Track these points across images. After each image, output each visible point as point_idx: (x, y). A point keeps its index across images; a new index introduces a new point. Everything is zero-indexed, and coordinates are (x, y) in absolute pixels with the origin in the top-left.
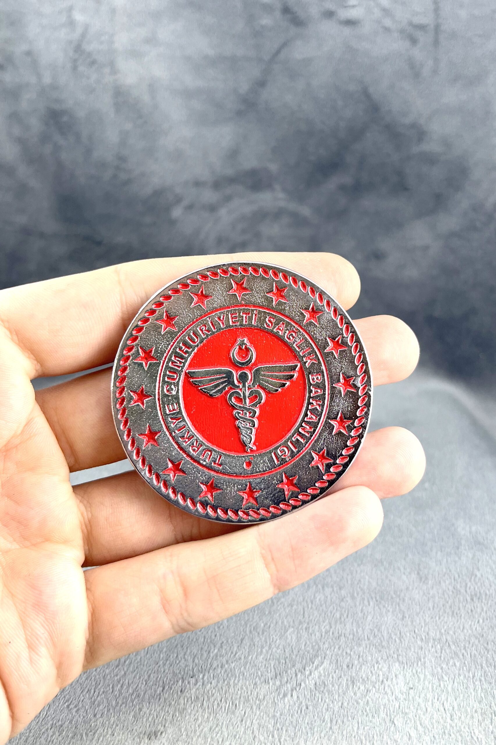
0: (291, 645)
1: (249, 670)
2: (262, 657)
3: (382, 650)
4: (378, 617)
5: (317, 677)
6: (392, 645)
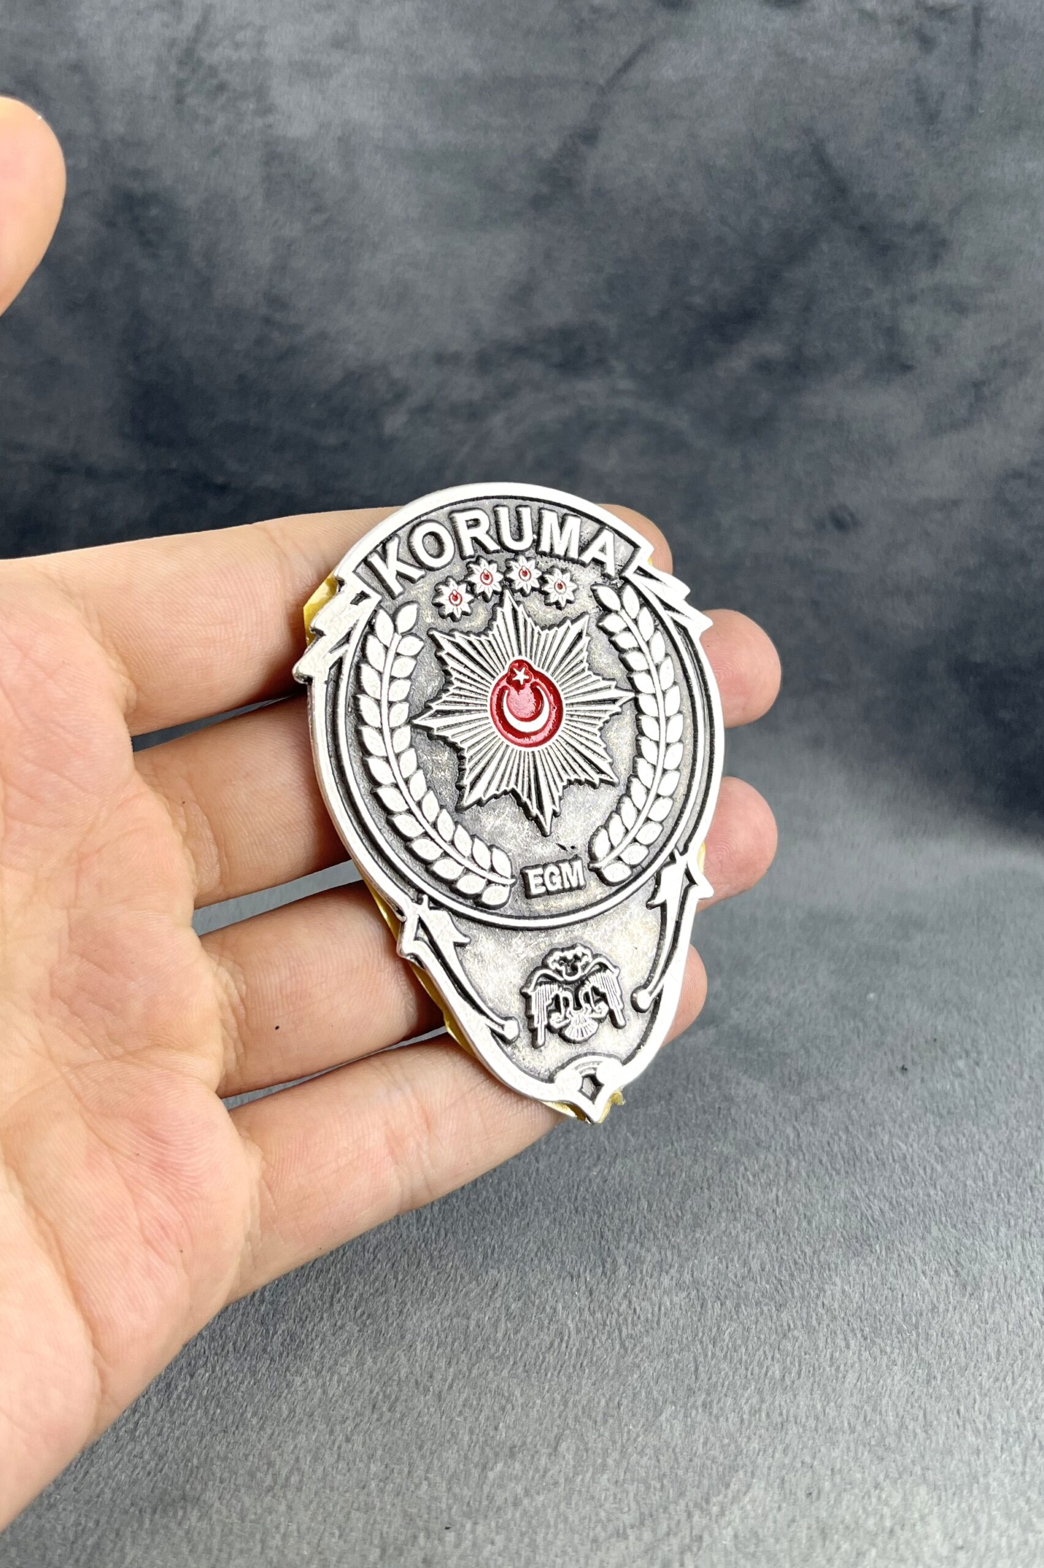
0: (673, 1445)
1: (577, 1510)
2: (605, 1477)
3: (885, 1454)
4: (871, 1377)
5: (737, 1520)
6: (909, 1445)
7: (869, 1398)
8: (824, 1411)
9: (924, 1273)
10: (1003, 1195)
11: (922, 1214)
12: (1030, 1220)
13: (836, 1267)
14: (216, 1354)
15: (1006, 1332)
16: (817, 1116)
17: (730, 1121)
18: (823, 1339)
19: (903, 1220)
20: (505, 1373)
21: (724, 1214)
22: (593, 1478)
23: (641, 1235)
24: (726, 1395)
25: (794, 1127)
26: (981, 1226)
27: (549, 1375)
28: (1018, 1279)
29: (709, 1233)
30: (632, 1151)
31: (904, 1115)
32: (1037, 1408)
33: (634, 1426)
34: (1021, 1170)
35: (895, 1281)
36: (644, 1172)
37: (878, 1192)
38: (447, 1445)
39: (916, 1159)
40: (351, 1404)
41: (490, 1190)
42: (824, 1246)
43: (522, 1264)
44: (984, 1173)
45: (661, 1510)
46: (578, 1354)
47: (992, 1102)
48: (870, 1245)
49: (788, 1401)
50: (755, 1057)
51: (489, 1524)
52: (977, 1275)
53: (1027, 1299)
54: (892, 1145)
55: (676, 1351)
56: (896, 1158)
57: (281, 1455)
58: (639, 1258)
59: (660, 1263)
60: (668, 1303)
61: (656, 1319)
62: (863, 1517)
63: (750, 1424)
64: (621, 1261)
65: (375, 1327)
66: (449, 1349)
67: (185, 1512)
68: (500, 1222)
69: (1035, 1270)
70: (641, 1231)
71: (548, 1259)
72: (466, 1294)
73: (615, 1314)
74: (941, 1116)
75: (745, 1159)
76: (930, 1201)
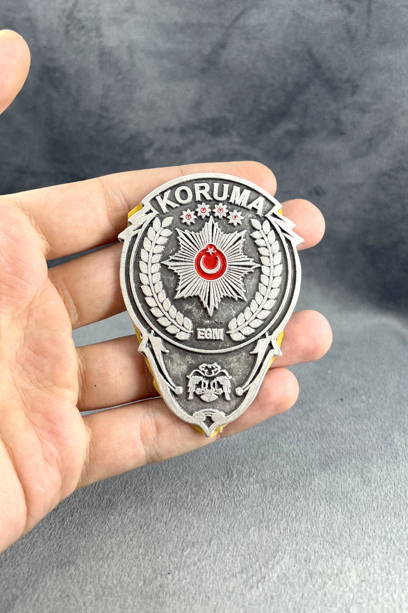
7: (328, 524)
9: (349, 476)
13: (316, 474)
14: (81, 507)
20: (191, 515)
21: (274, 455)
22: (224, 554)
25: (300, 422)
27: (207, 515)
29: (268, 462)
31: (342, 417)
35: (338, 480)
37: (332, 446)
38: (168, 542)
40: (132, 526)
42: (311, 467)
45: (250, 567)
48: (329, 466)
51: (185, 572)
52: (370, 478)
53: (388, 487)
56: (339, 433)
57: (106, 546)
60: (252, 488)
61: (248, 494)
62: (326, 569)
63: (283, 534)
64: (234, 472)
66: (169, 505)
67: (69, 567)
71: (207, 471)
72: (176, 485)
73: (232, 492)
74: (356, 417)
75: (281, 434)
76: (352, 449)
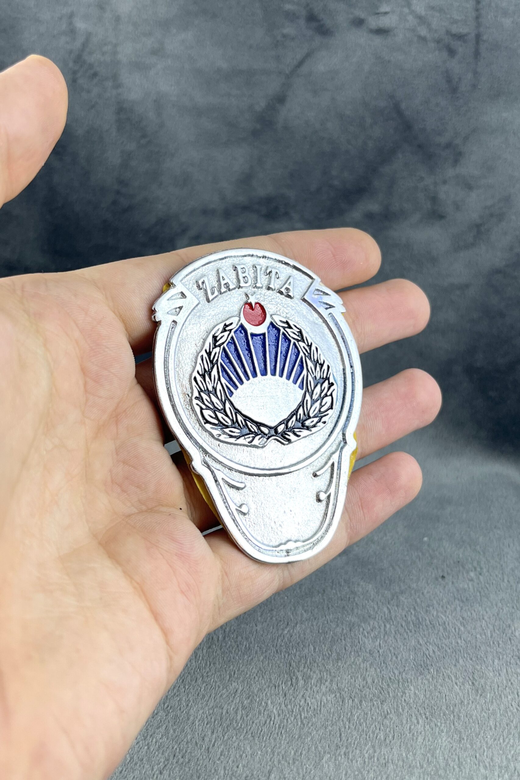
8: (407, 757)
10: (496, 643)
11: (454, 653)
12: (510, 656)
15: (499, 715)
16: (399, 601)
17: (355, 604)
18: (405, 719)
19: (445, 656)
23: (310, 664)
24: (356, 749)
26: (485, 659)
28: (504, 687)
30: (305, 620)
32: (516, 754)
33: (309, 766)
34: (505, 629)
36: (311, 632)
39: (450, 624)
41: (232, 641)
43: (249, 680)
44: (486, 631)
46: (279, 727)
47: (489, 594)
49: (388, 752)
50: (367, 571)
54: (438, 617)
55: (330, 725)
58: (309, 676)
59: (321, 679)
65: (174, 713)
68: (237, 658)
69: (513, 682)
70: (310, 662)
